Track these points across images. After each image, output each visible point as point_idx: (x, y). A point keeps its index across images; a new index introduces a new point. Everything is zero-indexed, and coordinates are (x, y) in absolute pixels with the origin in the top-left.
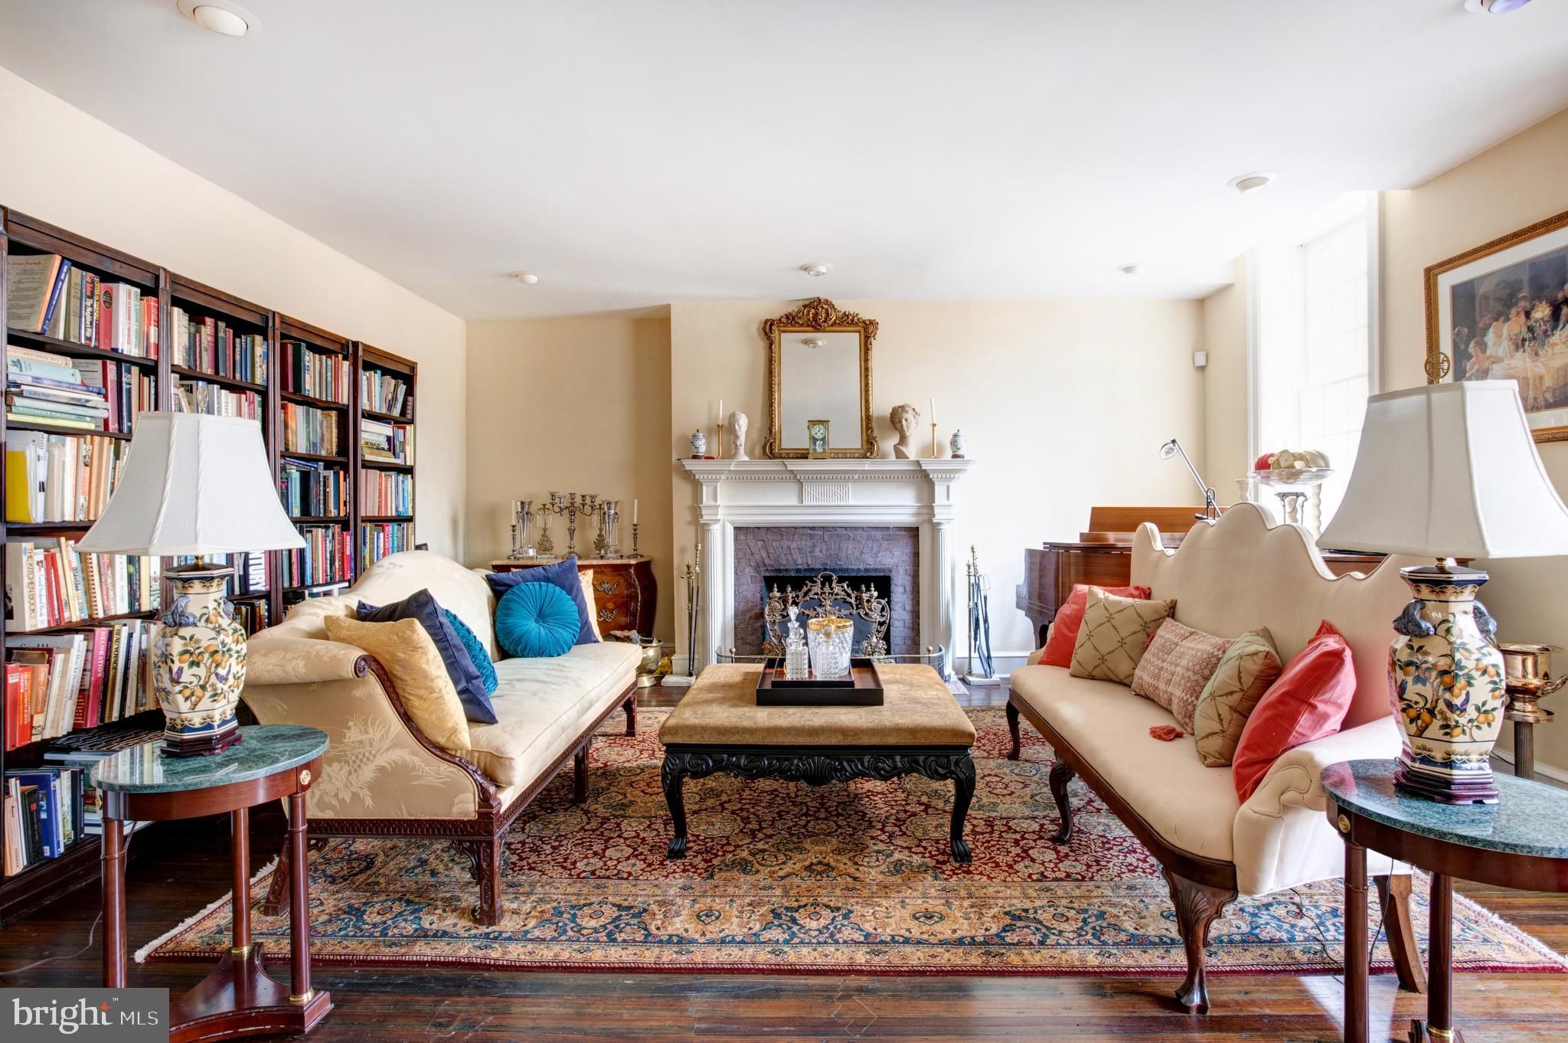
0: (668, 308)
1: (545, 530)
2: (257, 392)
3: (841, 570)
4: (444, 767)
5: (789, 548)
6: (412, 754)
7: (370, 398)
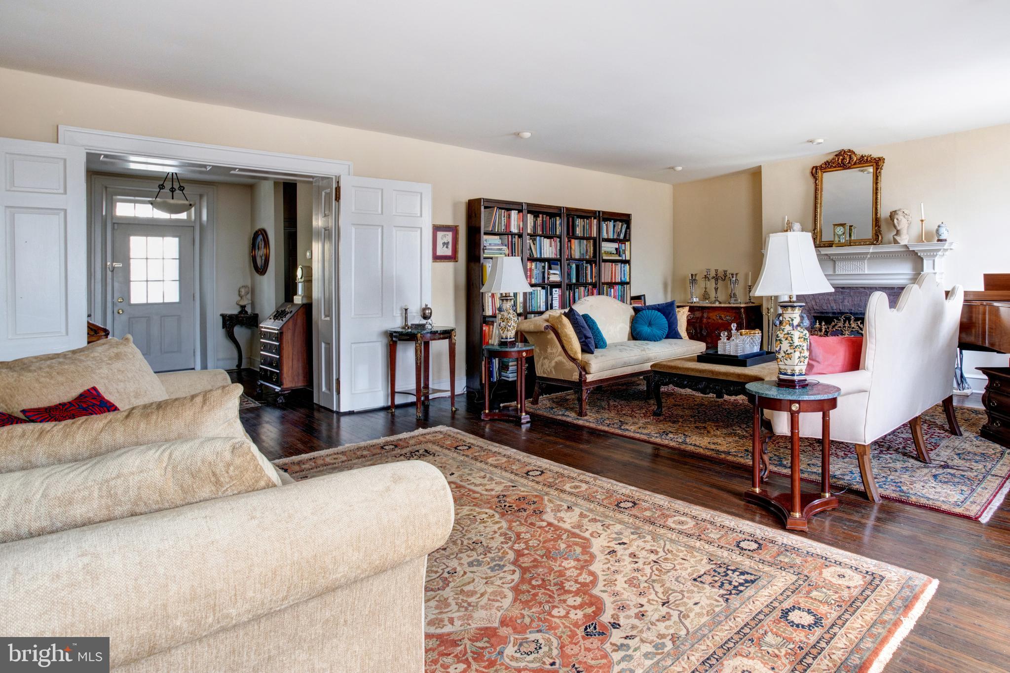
0: (760, 167)
1: (706, 288)
2: (558, 237)
3: (857, 314)
4: (571, 363)
5: (828, 299)
6: (563, 358)
7: (607, 233)
